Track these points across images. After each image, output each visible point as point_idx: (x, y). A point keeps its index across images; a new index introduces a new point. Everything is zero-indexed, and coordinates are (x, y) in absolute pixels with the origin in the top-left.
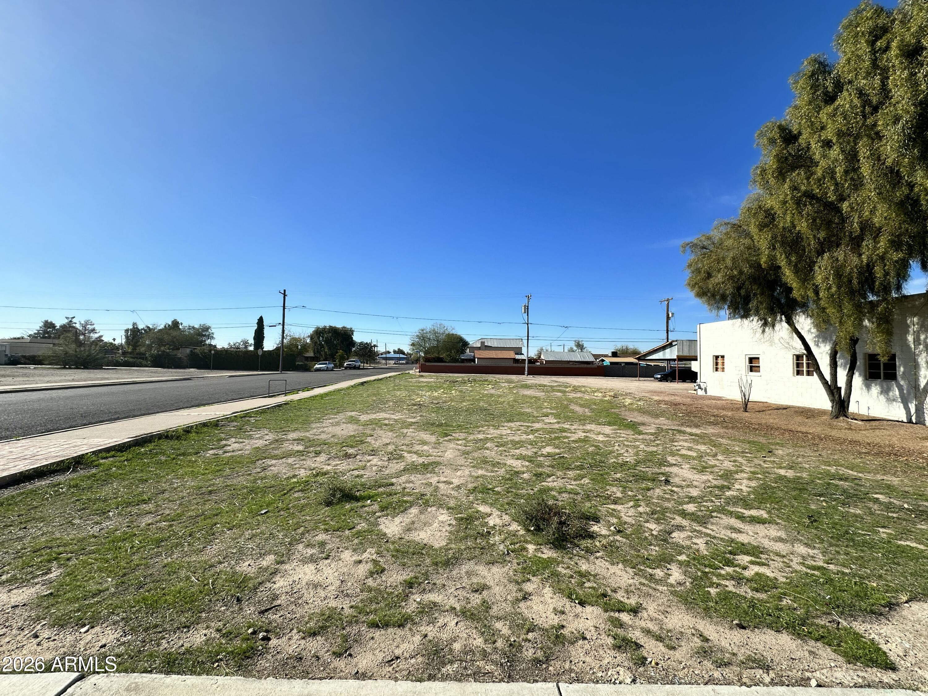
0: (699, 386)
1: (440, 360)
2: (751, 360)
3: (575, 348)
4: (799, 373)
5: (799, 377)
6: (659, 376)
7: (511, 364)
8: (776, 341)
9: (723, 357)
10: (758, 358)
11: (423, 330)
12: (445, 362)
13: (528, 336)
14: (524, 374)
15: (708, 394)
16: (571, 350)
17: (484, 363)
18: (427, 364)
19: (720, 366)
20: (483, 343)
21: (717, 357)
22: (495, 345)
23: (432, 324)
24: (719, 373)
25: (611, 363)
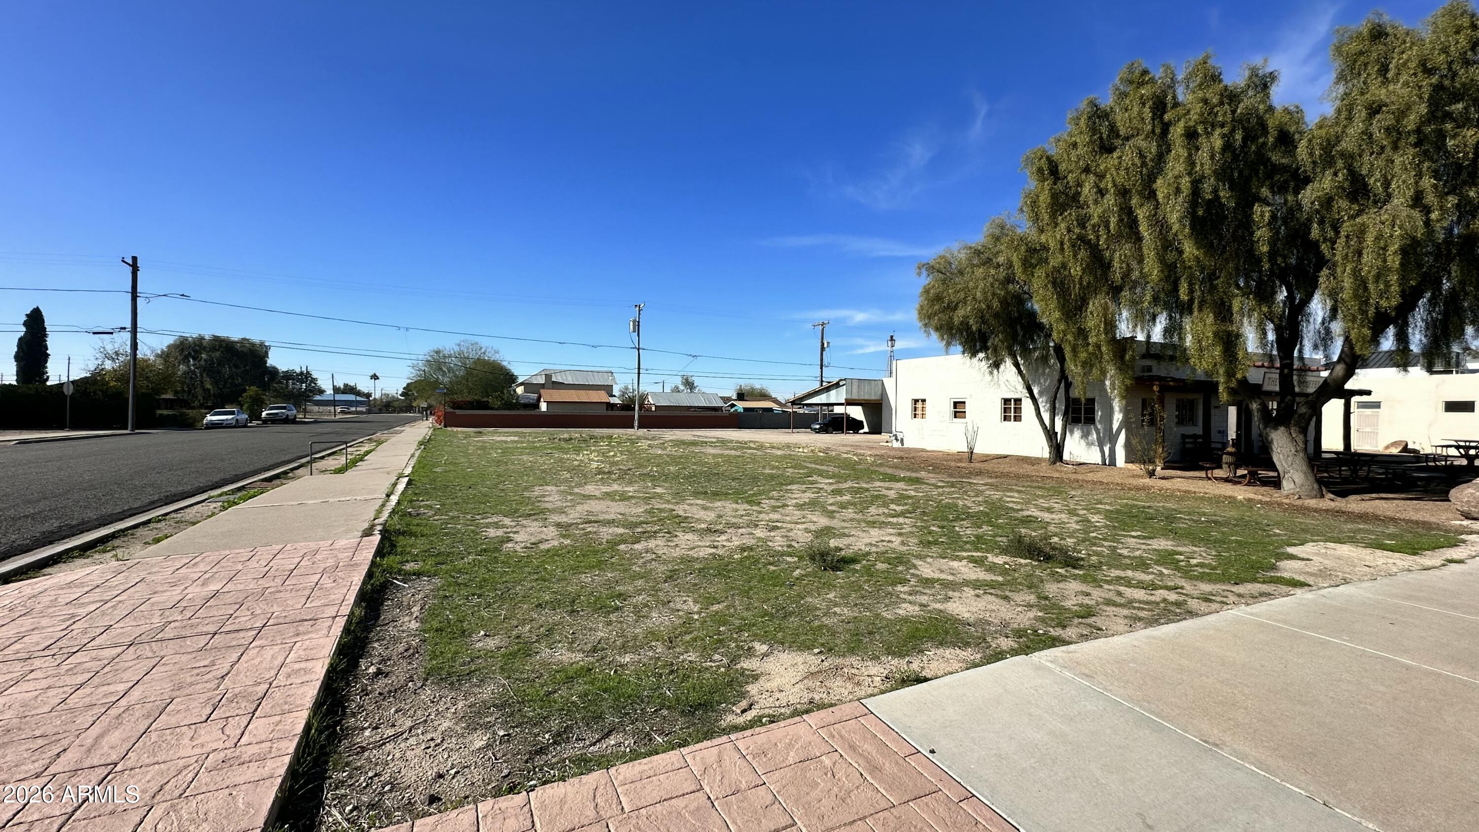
0: (896, 436)
1: (484, 406)
2: (956, 404)
3: (682, 387)
4: (1006, 418)
5: (1006, 422)
6: (818, 426)
7: (603, 411)
8: (1001, 383)
9: (924, 401)
10: (964, 403)
11: (438, 352)
12: (492, 409)
13: (639, 369)
14: (633, 427)
15: (905, 446)
16: (676, 390)
17: (559, 411)
18: (458, 412)
19: (919, 412)
20: (548, 377)
21: (916, 401)
22: (569, 380)
23: (458, 342)
24: (918, 420)
25: (745, 409)
